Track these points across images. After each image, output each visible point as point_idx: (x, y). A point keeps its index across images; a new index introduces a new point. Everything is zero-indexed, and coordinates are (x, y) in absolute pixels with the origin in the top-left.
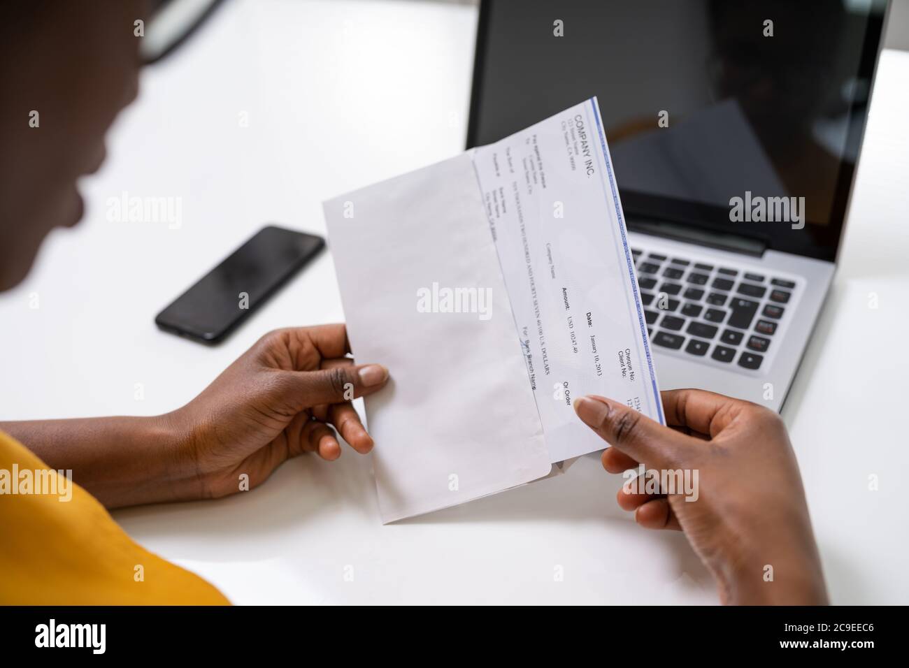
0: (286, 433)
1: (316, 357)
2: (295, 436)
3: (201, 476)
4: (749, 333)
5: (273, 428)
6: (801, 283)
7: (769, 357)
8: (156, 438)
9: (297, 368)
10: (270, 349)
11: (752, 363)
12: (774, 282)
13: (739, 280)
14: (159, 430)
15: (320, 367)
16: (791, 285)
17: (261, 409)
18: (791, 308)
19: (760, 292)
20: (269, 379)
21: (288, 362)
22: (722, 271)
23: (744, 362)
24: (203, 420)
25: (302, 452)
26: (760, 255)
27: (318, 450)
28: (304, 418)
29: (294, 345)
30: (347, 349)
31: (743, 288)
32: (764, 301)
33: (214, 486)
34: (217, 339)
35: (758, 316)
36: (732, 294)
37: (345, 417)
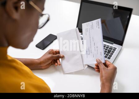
0: (51, 62)
1: (55, 53)
2: (52, 63)
3: (41, 67)
4: (109, 54)
5: (50, 61)
6: (117, 48)
7: (111, 58)
8: (36, 62)
9: (53, 54)
10: (50, 52)
11: (109, 58)
12: (114, 48)
13: (109, 47)
14: (36, 61)
15: (56, 54)
16: (116, 48)
17: (49, 59)
18: (115, 52)
19: (112, 49)
20: (50, 55)
21: (52, 53)
22: (107, 46)
23: (108, 58)
24: (42, 60)
25: (53, 64)
26: (113, 44)
27: (55, 64)
28: (53, 60)
29: (53, 51)
30: (59, 52)
31: (110, 48)
32: (112, 50)
33: (43, 68)
34: (43, 49)
35: (111, 52)
36: (108, 49)
37: (58, 61)
